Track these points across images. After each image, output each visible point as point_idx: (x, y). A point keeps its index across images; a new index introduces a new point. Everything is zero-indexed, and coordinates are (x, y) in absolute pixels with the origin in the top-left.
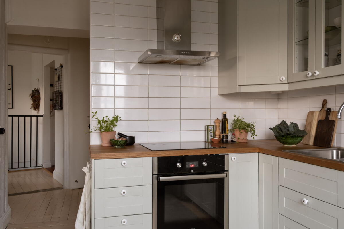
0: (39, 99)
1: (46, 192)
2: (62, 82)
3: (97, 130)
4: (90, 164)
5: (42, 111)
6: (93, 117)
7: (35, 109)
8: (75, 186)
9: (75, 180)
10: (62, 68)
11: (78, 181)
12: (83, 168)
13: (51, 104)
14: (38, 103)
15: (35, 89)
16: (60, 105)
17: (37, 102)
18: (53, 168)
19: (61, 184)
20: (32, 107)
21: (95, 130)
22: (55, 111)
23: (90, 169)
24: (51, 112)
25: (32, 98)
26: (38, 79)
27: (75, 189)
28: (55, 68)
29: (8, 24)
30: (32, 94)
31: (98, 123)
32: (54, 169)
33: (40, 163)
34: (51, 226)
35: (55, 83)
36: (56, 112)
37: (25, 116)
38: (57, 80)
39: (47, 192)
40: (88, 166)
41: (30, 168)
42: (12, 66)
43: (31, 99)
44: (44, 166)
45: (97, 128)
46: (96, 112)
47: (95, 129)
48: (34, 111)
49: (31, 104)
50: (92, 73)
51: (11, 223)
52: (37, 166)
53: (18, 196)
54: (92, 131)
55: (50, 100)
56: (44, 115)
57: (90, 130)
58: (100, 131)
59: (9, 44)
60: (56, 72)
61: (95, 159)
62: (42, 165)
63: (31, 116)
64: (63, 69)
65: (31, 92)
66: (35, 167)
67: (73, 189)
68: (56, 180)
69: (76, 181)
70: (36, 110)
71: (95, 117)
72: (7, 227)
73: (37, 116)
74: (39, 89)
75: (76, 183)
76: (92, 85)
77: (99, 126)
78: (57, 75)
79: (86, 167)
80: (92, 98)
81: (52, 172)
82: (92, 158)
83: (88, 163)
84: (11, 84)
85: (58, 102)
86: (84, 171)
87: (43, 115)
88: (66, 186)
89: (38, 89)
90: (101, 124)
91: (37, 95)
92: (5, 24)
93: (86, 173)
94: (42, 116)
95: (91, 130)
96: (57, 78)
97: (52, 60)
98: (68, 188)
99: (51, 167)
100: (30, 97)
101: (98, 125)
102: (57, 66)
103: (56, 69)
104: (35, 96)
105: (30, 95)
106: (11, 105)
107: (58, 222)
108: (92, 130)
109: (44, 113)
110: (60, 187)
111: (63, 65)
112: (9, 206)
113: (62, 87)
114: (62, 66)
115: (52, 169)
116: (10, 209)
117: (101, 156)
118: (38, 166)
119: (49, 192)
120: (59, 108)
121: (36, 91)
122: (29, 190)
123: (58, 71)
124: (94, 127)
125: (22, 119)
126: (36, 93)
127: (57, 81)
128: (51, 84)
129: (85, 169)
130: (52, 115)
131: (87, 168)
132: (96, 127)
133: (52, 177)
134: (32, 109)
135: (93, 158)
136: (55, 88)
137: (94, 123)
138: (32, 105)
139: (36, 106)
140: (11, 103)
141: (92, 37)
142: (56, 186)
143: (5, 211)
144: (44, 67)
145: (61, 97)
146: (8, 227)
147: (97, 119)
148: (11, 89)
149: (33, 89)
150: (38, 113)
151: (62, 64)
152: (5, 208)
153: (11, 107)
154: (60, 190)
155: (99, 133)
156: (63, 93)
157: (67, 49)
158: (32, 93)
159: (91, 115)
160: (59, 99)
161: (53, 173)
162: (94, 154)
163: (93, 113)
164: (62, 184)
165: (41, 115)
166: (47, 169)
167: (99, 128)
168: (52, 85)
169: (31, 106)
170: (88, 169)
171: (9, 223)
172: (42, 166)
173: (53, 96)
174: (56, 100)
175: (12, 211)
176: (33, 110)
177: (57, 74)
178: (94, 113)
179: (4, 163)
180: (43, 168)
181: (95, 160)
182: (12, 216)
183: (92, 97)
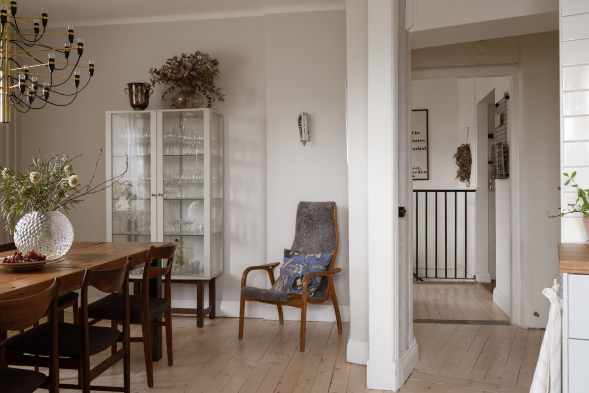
0: (470, 161)
1: (478, 326)
2: (507, 126)
3: (575, 211)
4: (560, 282)
5: (474, 183)
6: (566, 184)
7: (463, 179)
8: (533, 323)
9: (533, 312)
10: (508, 100)
11: (539, 313)
12: (544, 290)
13: (489, 170)
14: (468, 169)
15: (463, 144)
16: (505, 170)
17: (466, 167)
18: (493, 284)
19: (507, 315)
20: (458, 176)
21: (572, 212)
22: (496, 180)
23: (560, 294)
24: (489, 184)
25: (457, 160)
26: (468, 127)
27: (534, 329)
28: (496, 103)
29: (411, 31)
30: (458, 155)
31: (577, 197)
32: (495, 286)
33: (471, 273)
34: (484, 392)
35: (497, 130)
36: (498, 183)
37: (446, 191)
38: (499, 124)
39: (481, 325)
40: (556, 287)
41: (456, 280)
42: (427, 110)
43: (456, 163)
44: (477, 280)
45: (575, 207)
46: (574, 174)
47: (572, 210)
48: (462, 183)
49: (457, 170)
50: (564, 92)
51: (417, 370)
52: (466, 278)
53: (432, 325)
54: (563, 214)
55: (487, 162)
56: (477, 188)
57: (560, 211)
58: (583, 214)
59: (413, 69)
60: (498, 109)
61: (569, 273)
62: (474, 276)
63: (456, 191)
64: (510, 102)
65: (456, 151)
66: (463, 279)
67: (529, 329)
68: (498, 306)
69: (536, 314)
70: (465, 181)
71: (572, 183)
72: (411, 374)
73: (466, 191)
74: (470, 144)
75: (536, 317)
76: (563, 117)
77: (581, 203)
78: (500, 114)
79: (551, 287)
80: (565, 146)
81: (492, 292)
82: (563, 269)
83: (555, 280)
84: (426, 140)
85: (500, 163)
86: (547, 296)
87: (475, 189)
88: (516, 320)
89: (467, 145)
90: (585, 200)
91: (465, 155)
92: (405, 31)
93: (551, 301)
94: (474, 191)
95: (562, 212)
96: (500, 120)
97: (490, 90)
98: (520, 324)
99: (490, 282)
100: (455, 160)
101: (578, 200)
102: (499, 98)
103: (497, 105)
104: (463, 157)
105: (455, 155)
106: (426, 174)
107: (497, 387)
108: (564, 212)
109: (477, 186)
110: (505, 321)
111: (510, 95)
112: (415, 340)
113: (508, 135)
114: (507, 97)
115: (491, 286)
116: (417, 345)
117: (585, 268)
118: (468, 277)
119: (484, 326)
120: (502, 175)
121: (464, 148)
122: (451, 318)
123: (500, 107)
124: (569, 205)
125: (441, 195)
126: (465, 152)
127: (500, 126)
128: (490, 133)
129: (550, 293)
130: (491, 188)
131: (552, 290)
132: (573, 205)
133: (491, 299)
134: (459, 179)
135: (565, 271)
136: (497, 139)
137: (568, 197)
138: (458, 172)
139: (464, 173)
140: (426, 170)
141: (564, 16)
142: (498, 318)
143: (408, 348)
144: (476, 104)
145: (505, 154)
146: (412, 376)
147: (575, 189)
148: (425, 148)
149: (460, 146)
150: (468, 186)
151: (508, 93)
152: (408, 342)
153: (427, 178)
154: (505, 326)
155: (582, 218)
156: (509, 146)
157: (516, 64)
158: (458, 152)
159: (563, 179)
160: (503, 159)
161: (494, 292)
162: (567, 262)
163: (566, 175)
164: (509, 315)
165: (473, 189)
166: (484, 284)
167: (580, 209)
168: (491, 136)
169: (457, 174)
170: (555, 293)
171: (415, 370)
172: (475, 279)
173: (492, 154)
174: (497, 160)
175: (420, 350)
176: (459, 181)
177: (498, 113)
178: (570, 175)
179: (405, 266)
180: (477, 282)
181: (569, 275)
182: (419, 357)
183: (565, 144)
